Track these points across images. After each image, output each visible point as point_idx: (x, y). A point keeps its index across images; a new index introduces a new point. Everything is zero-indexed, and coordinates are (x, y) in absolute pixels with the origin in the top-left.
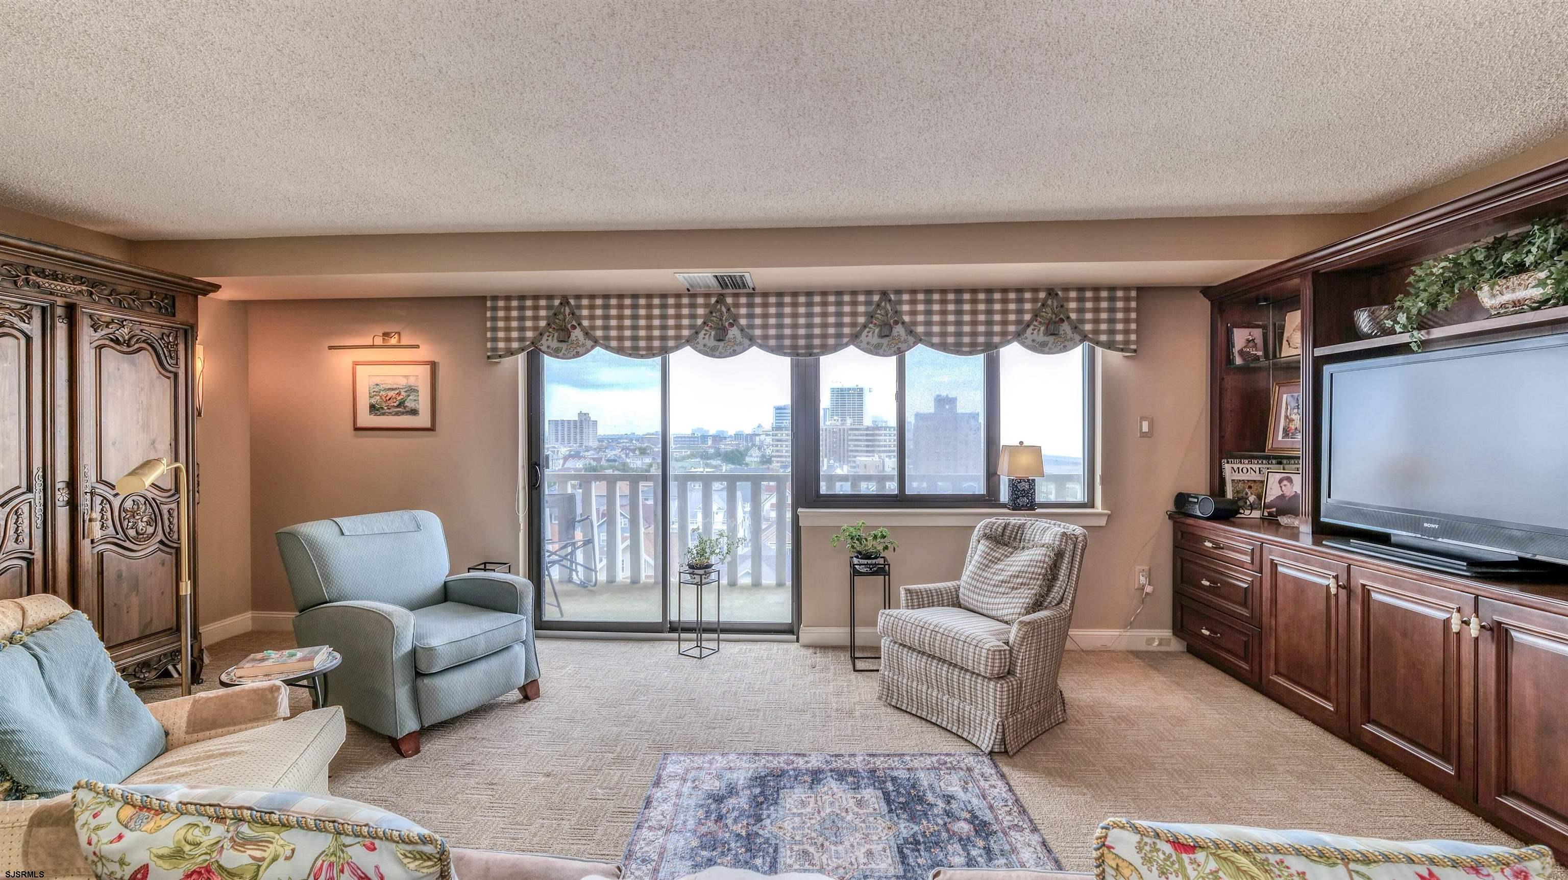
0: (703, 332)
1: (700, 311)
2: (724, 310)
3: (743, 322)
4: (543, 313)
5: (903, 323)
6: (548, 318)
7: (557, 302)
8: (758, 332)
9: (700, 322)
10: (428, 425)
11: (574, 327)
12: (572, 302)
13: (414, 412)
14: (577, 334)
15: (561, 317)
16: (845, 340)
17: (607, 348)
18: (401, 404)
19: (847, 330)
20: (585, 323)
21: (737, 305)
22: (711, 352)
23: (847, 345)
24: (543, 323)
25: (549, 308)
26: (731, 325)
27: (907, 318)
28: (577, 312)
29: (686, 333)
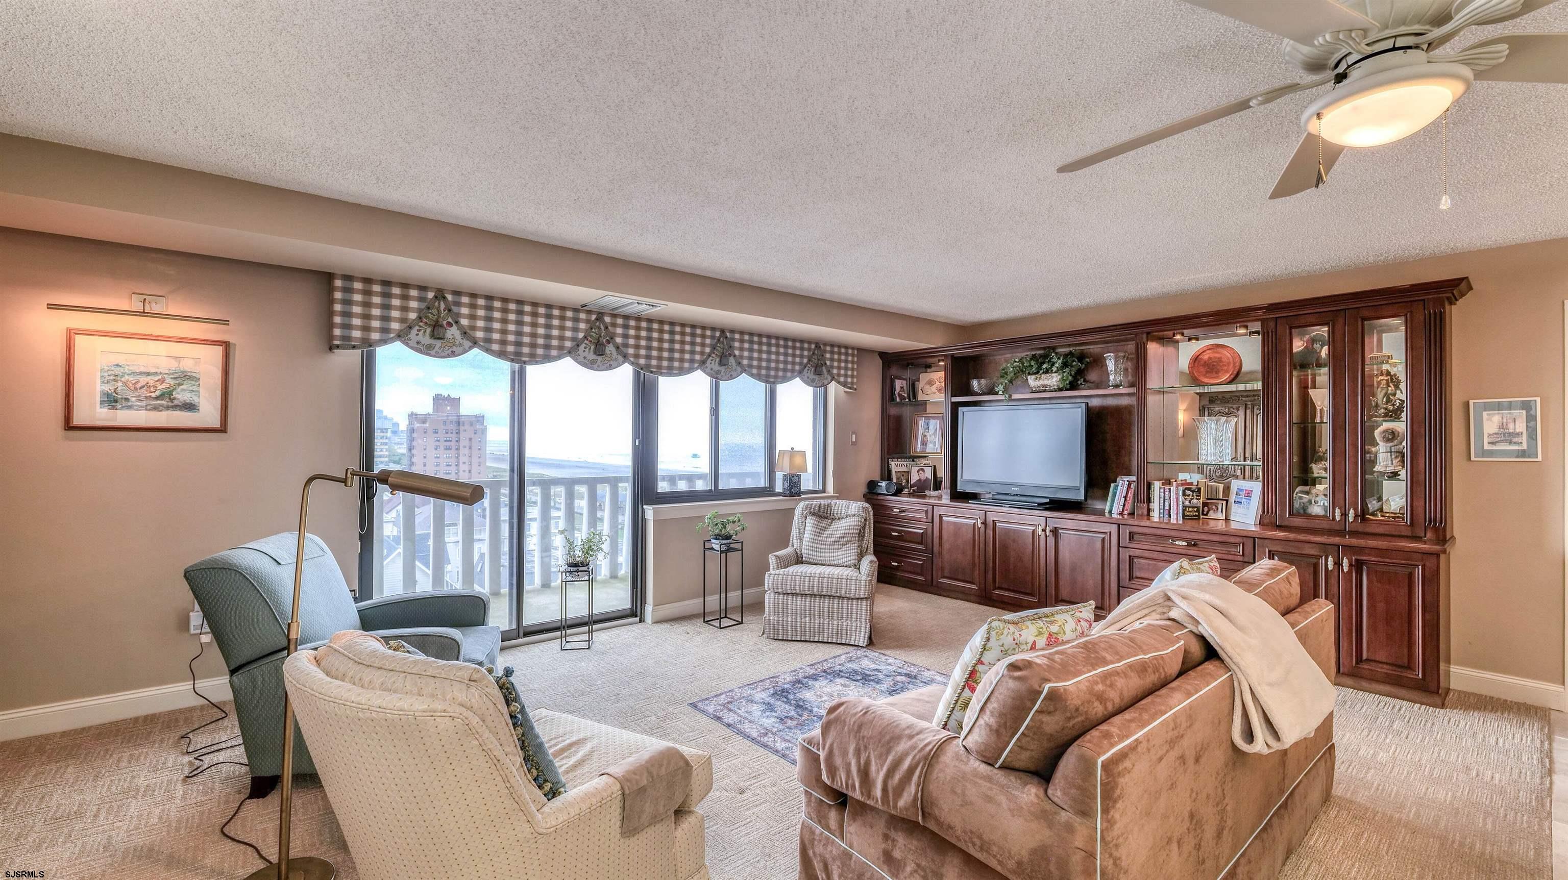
0: (584, 345)
1: (582, 326)
2: (602, 327)
3: (619, 340)
4: (414, 304)
5: (735, 356)
6: (419, 310)
7: (431, 295)
8: (631, 351)
9: (581, 335)
10: (217, 424)
11: (450, 325)
12: (450, 297)
13: (190, 407)
14: (453, 332)
15: (435, 311)
16: (696, 365)
17: (488, 351)
18: (167, 395)
19: (697, 357)
20: (464, 322)
21: (614, 325)
22: (590, 365)
23: (697, 369)
24: (413, 316)
25: (421, 299)
26: (608, 342)
27: (737, 353)
28: (455, 309)
29: (568, 344)
